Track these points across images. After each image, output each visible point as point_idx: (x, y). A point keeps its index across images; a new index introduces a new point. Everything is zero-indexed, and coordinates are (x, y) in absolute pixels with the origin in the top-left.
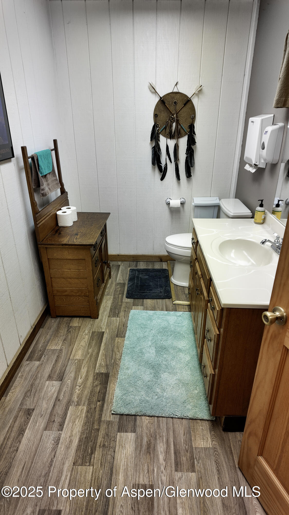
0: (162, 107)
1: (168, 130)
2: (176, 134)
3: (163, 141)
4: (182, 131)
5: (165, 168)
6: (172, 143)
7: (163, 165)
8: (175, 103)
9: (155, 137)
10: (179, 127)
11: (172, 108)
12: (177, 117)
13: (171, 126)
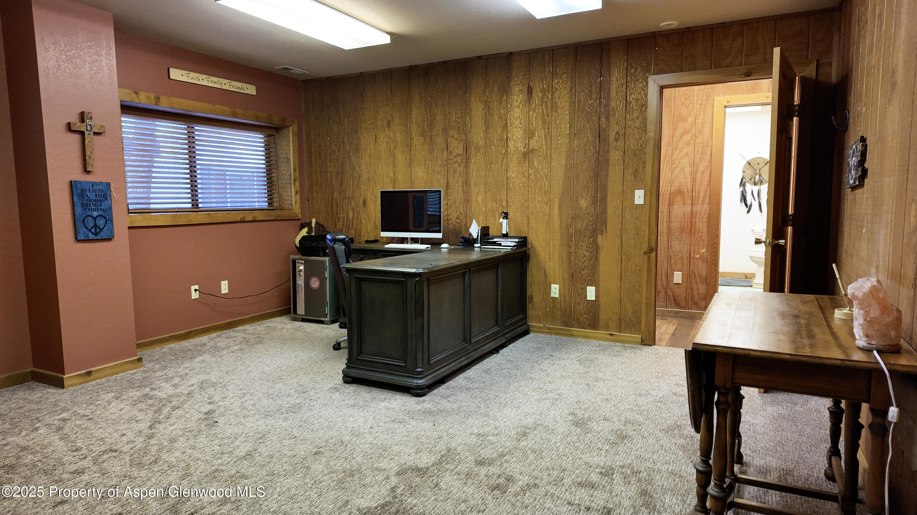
0: (748, 166)
1: (753, 180)
2: (759, 182)
3: (749, 187)
4: (763, 180)
5: (750, 205)
6: (756, 189)
7: (749, 203)
8: (758, 164)
9: (742, 184)
10: (761, 178)
11: (756, 167)
12: (759, 172)
13: (755, 178)
